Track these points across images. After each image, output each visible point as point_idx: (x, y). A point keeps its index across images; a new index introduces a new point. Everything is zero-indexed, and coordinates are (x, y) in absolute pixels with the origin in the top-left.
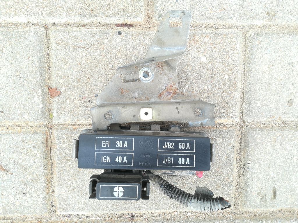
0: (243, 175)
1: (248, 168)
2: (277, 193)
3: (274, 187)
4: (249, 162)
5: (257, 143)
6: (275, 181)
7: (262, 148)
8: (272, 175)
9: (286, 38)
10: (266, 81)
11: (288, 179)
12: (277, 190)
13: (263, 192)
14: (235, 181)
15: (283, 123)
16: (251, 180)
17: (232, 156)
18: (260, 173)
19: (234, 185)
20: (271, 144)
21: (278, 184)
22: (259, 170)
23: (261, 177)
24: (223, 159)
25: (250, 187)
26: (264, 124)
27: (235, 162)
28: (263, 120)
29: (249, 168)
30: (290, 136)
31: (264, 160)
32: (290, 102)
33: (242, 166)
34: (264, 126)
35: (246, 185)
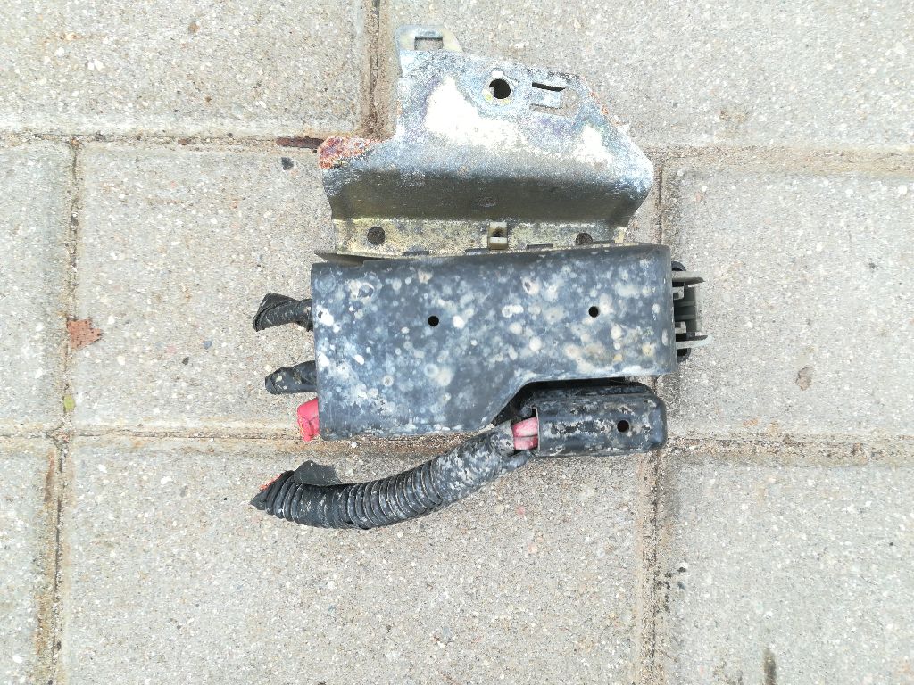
0: (667, 608)
1: (681, 585)
2: (779, 670)
3: (768, 651)
4: (685, 565)
5: (705, 503)
6: (769, 631)
7: (722, 520)
8: (759, 612)
9: (782, 184)
10: (724, 311)
11: (811, 625)
12: (777, 660)
13: (732, 668)
14: (639, 627)
15: (787, 440)
16: (692, 625)
17: (627, 544)
18: (720, 601)
19: (636, 641)
20: (751, 508)
21: (780, 640)
22: (715, 593)
23: (724, 616)
24: (600, 553)
25: (687, 649)
26: (725, 443)
27: (640, 564)
28: (724, 430)
29: (684, 583)
30: (810, 483)
31: (729, 558)
32: (804, 377)
33: (662, 577)
34: (728, 452)
35: (676, 640)
